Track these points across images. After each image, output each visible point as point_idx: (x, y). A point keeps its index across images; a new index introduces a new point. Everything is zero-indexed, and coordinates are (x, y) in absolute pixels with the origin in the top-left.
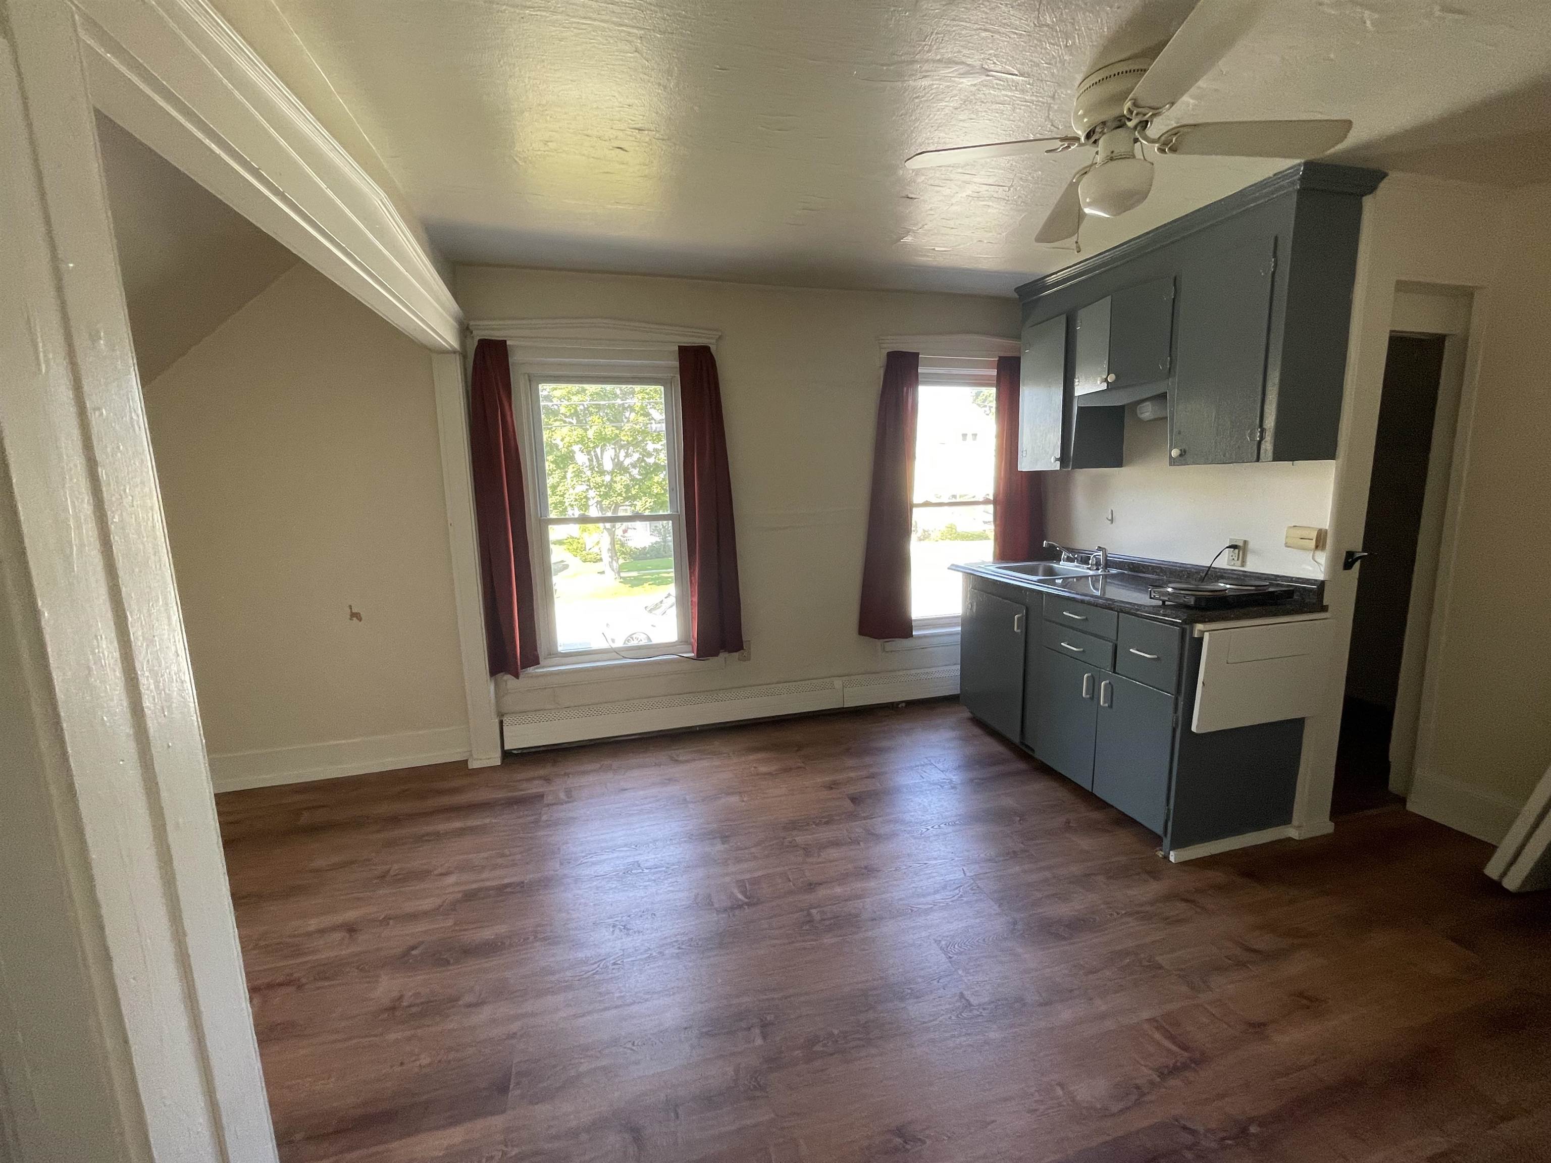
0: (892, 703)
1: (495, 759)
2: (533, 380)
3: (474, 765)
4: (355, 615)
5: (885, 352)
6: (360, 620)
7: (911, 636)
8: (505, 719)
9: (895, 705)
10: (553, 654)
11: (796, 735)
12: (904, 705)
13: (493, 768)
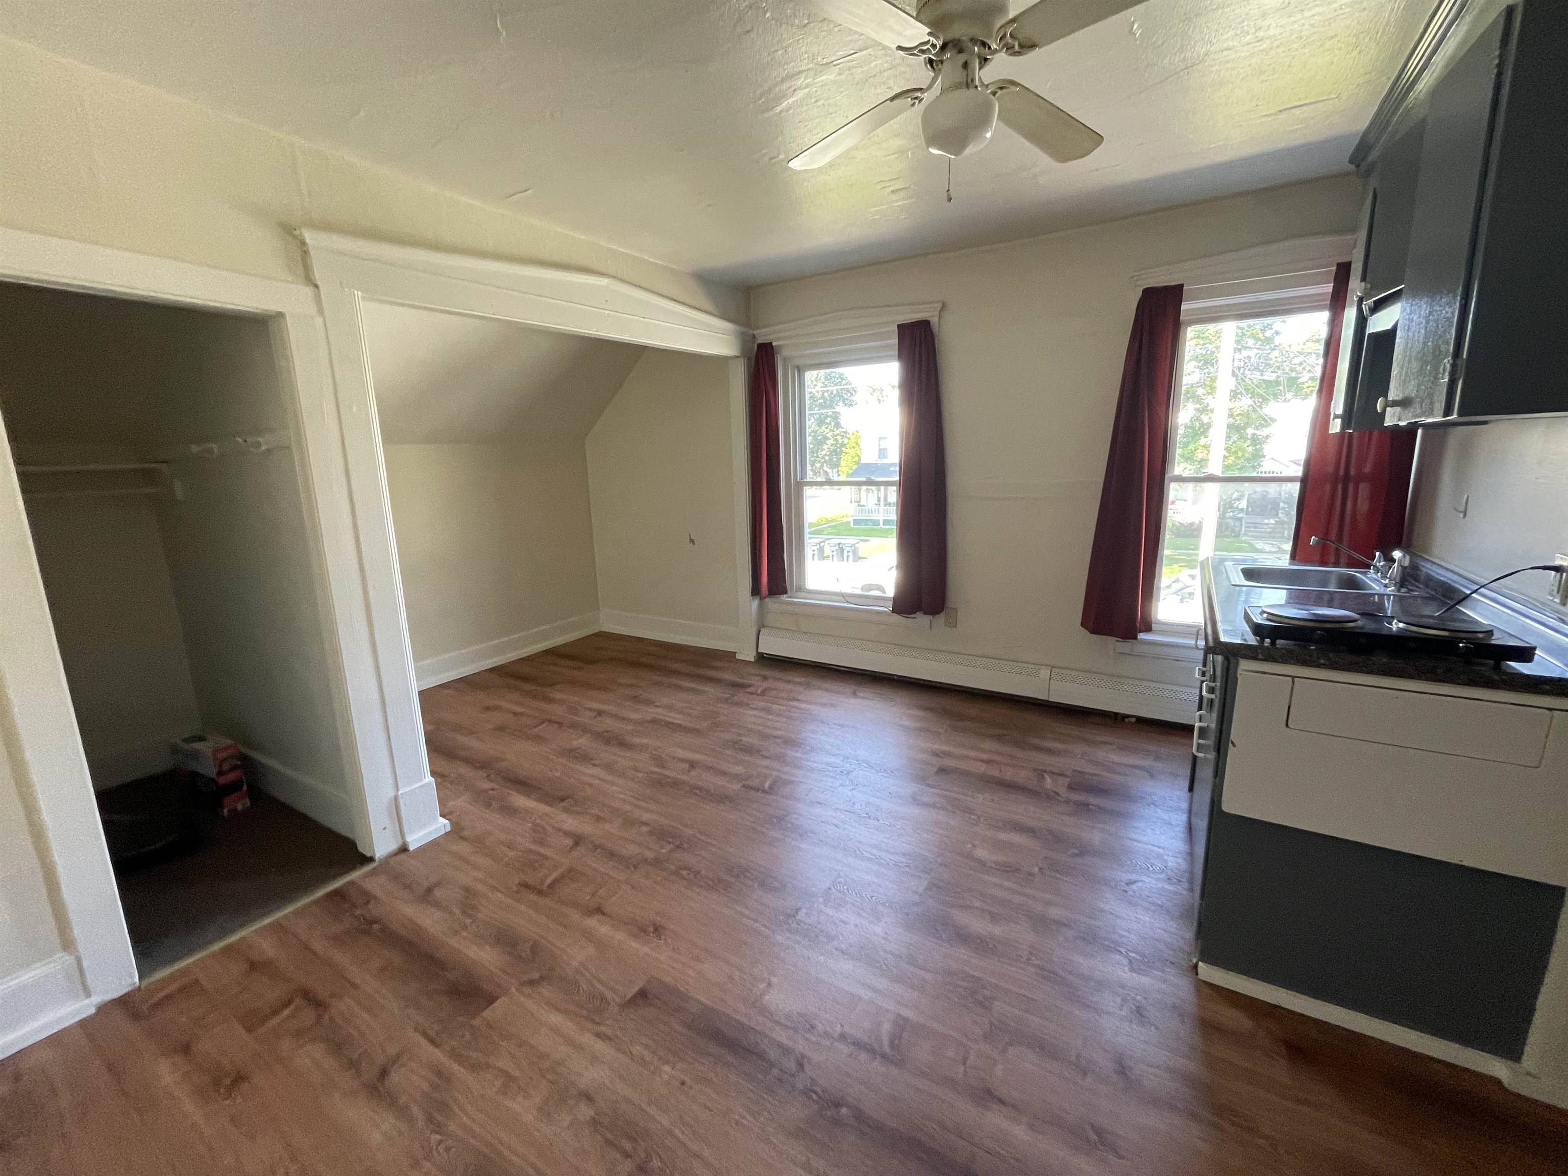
0: (1116, 714)
1: (749, 655)
2: (801, 370)
3: (738, 657)
4: (692, 541)
5: (1142, 289)
6: (694, 544)
7: (1136, 638)
8: (762, 630)
9: (1119, 718)
10: (801, 589)
11: (973, 709)
12: (1133, 720)
13: (748, 663)
